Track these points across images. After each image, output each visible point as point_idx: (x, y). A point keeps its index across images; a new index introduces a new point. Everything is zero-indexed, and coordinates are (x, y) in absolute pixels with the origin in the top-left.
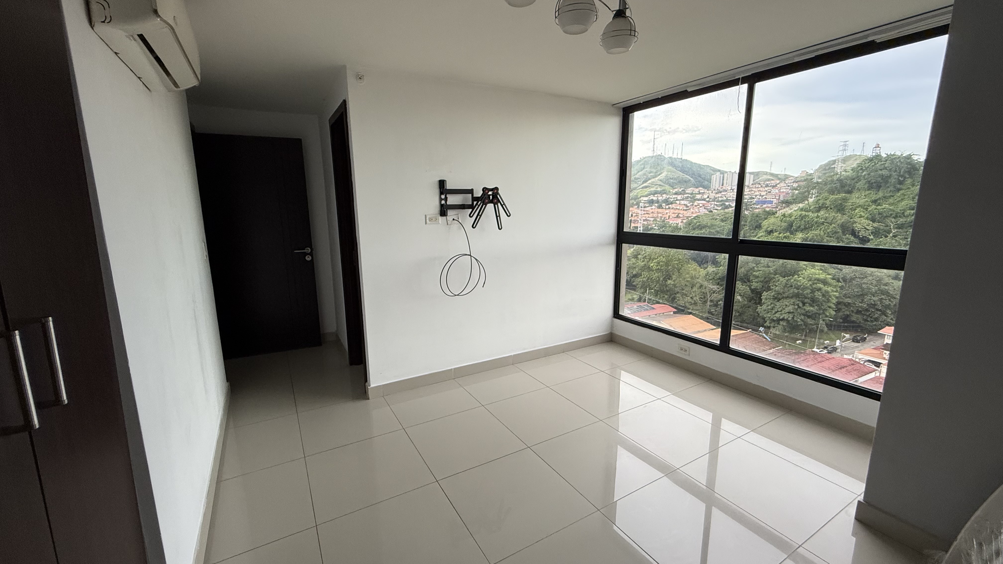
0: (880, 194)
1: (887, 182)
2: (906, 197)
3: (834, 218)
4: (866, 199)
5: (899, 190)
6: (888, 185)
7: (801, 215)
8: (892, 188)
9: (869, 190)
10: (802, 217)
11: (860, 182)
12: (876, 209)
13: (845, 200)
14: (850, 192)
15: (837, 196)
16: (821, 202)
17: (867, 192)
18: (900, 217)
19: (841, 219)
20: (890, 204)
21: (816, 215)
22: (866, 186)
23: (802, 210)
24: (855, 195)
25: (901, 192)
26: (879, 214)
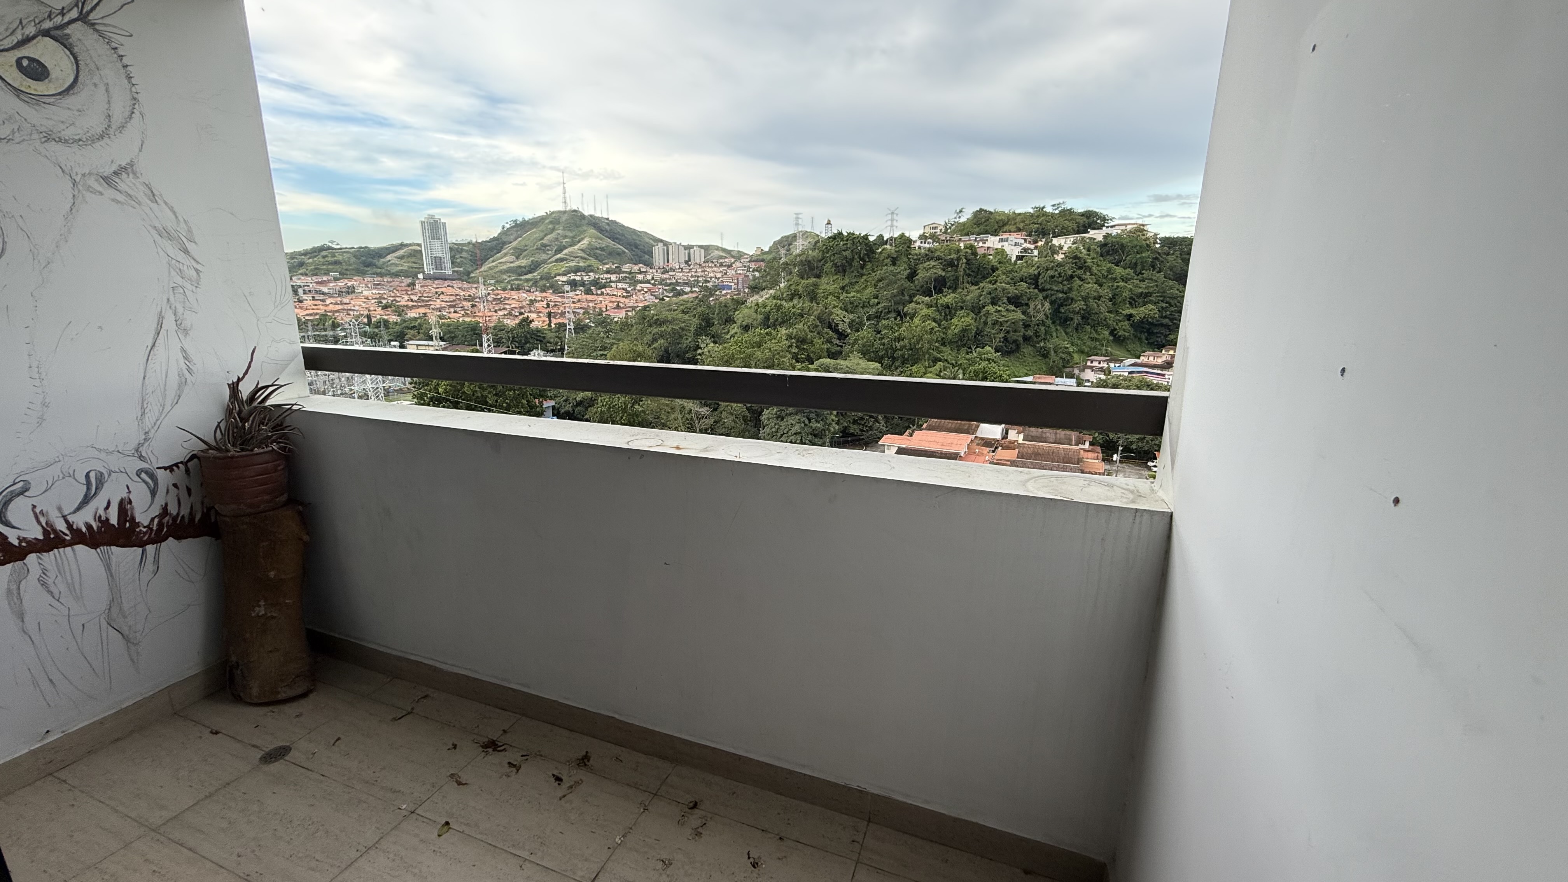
0: (847, 281)
1: (851, 265)
2: (869, 284)
3: (811, 308)
4: (835, 286)
5: (862, 275)
6: (853, 269)
7: (776, 305)
8: (855, 273)
9: (836, 274)
10: (779, 308)
11: (827, 265)
12: (847, 297)
13: (816, 285)
14: (818, 276)
15: (808, 281)
16: (793, 287)
17: (835, 277)
18: (867, 307)
19: (817, 309)
20: (858, 292)
21: (791, 304)
22: (833, 270)
23: (774, 297)
24: (824, 280)
25: (865, 277)
26: (851, 303)
